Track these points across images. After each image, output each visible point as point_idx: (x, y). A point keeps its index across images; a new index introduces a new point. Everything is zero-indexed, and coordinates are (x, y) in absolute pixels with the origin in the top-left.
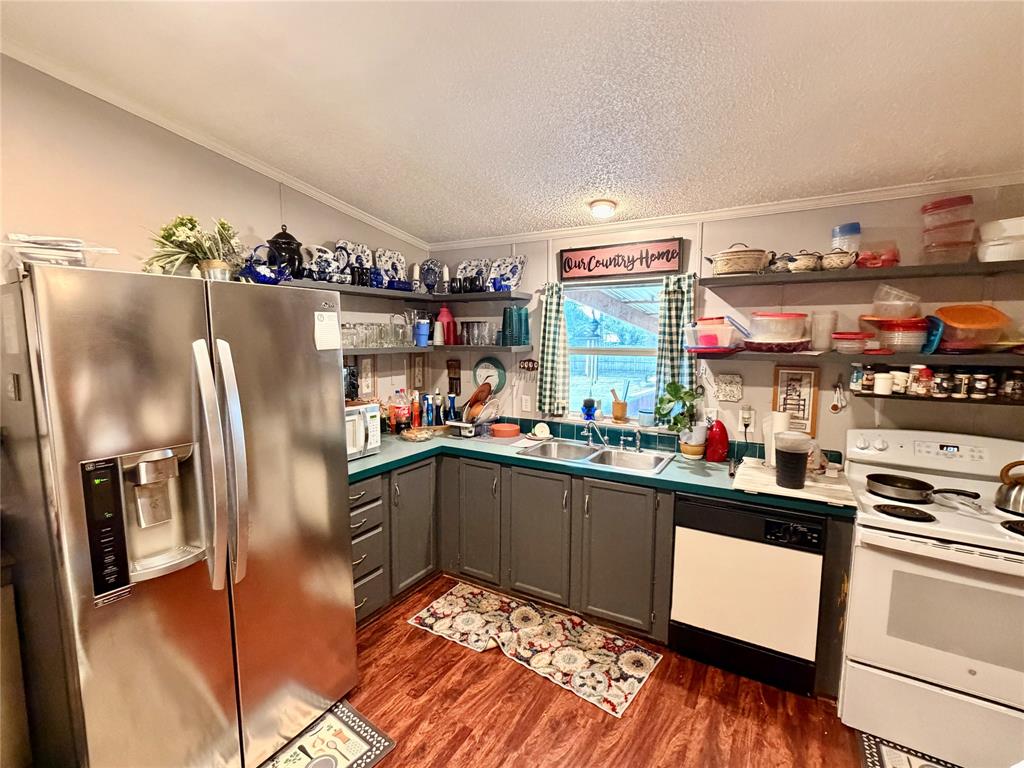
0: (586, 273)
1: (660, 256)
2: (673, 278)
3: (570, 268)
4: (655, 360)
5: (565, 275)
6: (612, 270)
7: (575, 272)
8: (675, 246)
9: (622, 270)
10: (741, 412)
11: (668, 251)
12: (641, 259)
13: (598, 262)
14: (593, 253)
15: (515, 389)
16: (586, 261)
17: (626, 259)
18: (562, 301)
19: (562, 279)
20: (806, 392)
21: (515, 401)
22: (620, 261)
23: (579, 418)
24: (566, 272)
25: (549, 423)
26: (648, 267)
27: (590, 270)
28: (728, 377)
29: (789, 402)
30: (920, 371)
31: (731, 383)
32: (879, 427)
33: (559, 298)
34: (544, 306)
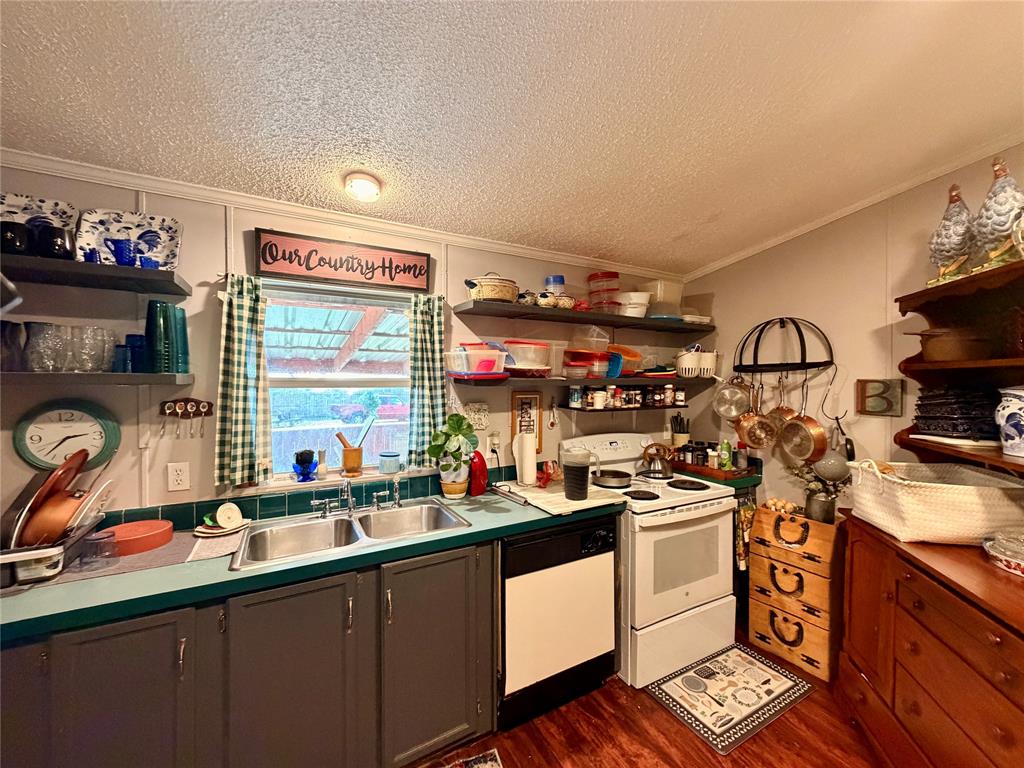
0: (303, 271)
1: (407, 269)
2: (422, 297)
3: (275, 259)
4: (408, 390)
5: (264, 267)
6: (342, 274)
7: (281, 266)
8: (421, 262)
9: (357, 276)
10: (488, 439)
11: (415, 266)
12: (384, 267)
13: (322, 259)
14: (313, 245)
15: (147, 454)
16: (303, 254)
17: (363, 263)
18: (261, 306)
19: (259, 273)
20: (534, 413)
21: (147, 477)
22: (356, 265)
23: (290, 482)
24: (267, 263)
25: (236, 501)
26: (392, 279)
27: (309, 268)
28: (477, 406)
29: (523, 424)
30: (615, 390)
31: (479, 410)
32: (575, 436)
33: (257, 300)
34: (225, 308)
